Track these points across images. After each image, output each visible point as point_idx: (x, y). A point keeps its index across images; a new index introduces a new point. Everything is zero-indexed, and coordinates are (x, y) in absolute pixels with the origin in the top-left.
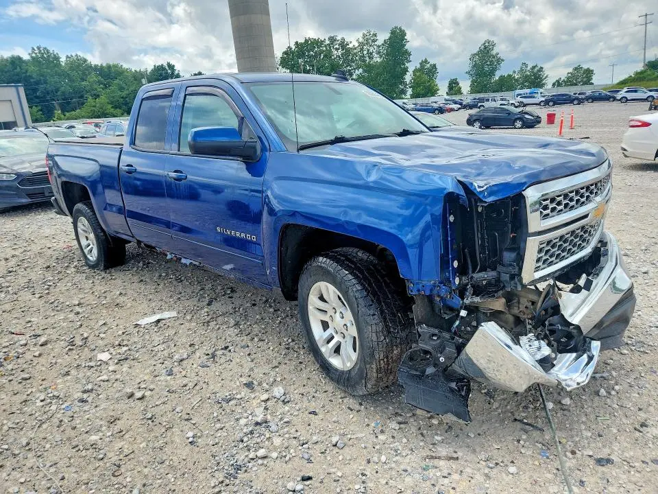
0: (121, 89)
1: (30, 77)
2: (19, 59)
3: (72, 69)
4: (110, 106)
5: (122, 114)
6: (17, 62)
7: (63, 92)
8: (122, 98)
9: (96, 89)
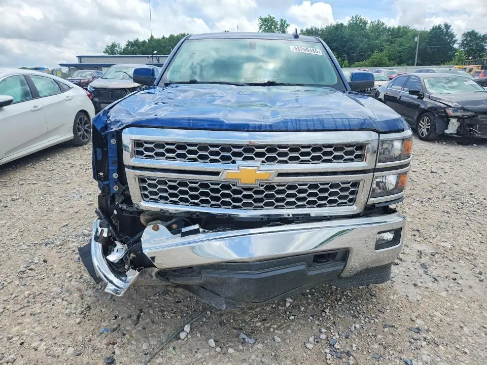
0: (401, 45)
1: (344, 37)
2: (342, 24)
3: (372, 31)
4: (387, 58)
5: (394, 65)
6: (339, 27)
7: (361, 48)
8: (399, 52)
9: (383, 46)
